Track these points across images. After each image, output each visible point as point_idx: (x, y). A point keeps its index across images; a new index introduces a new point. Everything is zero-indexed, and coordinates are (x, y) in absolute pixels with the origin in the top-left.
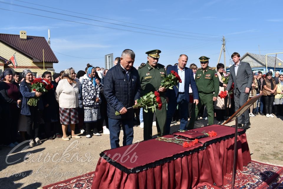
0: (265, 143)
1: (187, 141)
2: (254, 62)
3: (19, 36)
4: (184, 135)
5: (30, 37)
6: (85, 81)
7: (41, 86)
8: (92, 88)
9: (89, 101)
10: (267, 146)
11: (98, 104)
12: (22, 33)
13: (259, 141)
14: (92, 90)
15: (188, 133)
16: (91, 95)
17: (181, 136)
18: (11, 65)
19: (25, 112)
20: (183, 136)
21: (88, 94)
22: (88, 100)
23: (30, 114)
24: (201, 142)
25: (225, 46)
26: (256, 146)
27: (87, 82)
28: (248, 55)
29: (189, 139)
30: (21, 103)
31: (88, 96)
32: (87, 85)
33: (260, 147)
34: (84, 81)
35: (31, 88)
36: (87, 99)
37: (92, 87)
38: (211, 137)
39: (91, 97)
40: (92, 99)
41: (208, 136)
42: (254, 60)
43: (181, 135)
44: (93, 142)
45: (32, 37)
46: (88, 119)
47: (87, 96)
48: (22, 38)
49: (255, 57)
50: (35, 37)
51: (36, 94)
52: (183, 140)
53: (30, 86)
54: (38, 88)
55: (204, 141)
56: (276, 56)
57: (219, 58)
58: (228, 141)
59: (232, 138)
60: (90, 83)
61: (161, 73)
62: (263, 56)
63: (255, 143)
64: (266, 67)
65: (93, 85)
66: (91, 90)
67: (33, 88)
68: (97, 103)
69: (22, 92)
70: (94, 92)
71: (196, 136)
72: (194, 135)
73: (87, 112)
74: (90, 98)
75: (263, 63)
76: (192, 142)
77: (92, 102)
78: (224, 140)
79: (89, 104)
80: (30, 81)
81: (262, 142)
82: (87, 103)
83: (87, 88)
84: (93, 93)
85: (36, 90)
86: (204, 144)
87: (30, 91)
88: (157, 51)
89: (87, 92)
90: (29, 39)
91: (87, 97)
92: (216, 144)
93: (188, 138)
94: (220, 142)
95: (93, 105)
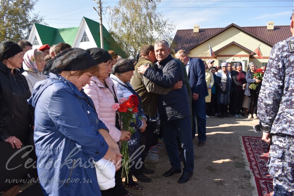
3: (266, 27)
5: (278, 27)
7: (261, 75)
12: (270, 24)
18: (256, 56)
19: (247, 93)
23: (250, 95)
30: (245, 87)
35: (254, 76)
45: (280, 27)
48: (269, 29)
50: (282, 26)
51: (256, 81)
53: (253, 74)
54: (258, 76)
67: (255, 76)
69: (246, 78)
80: (253, 71)
85: (257, 78)
87: (252, 78)
90: (276, 30)
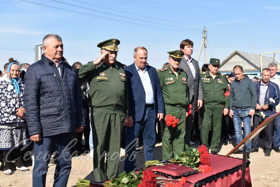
0: (272, 178)
1: (170, 181)
2: (245, 64)
4: (164, 171)
6: (3, 83)
8: (14, 96)
9: (8, 117)
10: (275, 183)
11: (22, 121)
13: (263, 176)
14: (13, 98)
15: (169, 167)
16: (12, 106)
17: (160, 172)
20: (162, 173)
21: (7, 105)
22: (6, 115)
24: (190, 181)
25: (206, 40)
26: (260, 184)
27: (6, 86)
28: (236, 53)
29: (173, 177)
31: (7, 107)
32: (6, 91)
33: (267, 185)
34: (1, 84)
36: (5, 112)
37: (14, 93)
38: (203, 173)
39: (11, 110)
40: (12, 112)
41: (198, 173)
42: (245, 61)
43: (159, 170)
44: (16, 182)
46: (7, 145)
47: (4, 107)
49: (246, 57)
52: (162, 179)
55: (195, 180)
56: (274, 56)
57: (198, 57)
58: (227, 178)
59: (232, 174)
60: (10, 87)
61: (120, 74)
62: (257, 55)
63: (258, 180)
64: (261, 70)
65: (15, 91)
66: (11, 99)
68: (20, 120)
70: (16, 102)
71: (182, 172)
72: (179, 171)
73: (4, 133)
74: (8, 110)
75: (257, 65)
76: (178, 181)
77: (12, 117)
78: (222, 178)
79: (7, 120)
81: (268, 177)
82: (4, 120)
83: (6, 95)
84: (14, 103)
86: (196, 184)
88: (114, 41)
89: (5, 101)
91: (3, 109)
92: (211, 183)
93: (170, 175)
94: (216, 181)
95: (13, 122)
